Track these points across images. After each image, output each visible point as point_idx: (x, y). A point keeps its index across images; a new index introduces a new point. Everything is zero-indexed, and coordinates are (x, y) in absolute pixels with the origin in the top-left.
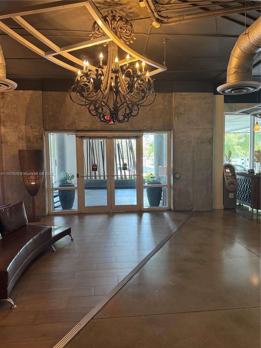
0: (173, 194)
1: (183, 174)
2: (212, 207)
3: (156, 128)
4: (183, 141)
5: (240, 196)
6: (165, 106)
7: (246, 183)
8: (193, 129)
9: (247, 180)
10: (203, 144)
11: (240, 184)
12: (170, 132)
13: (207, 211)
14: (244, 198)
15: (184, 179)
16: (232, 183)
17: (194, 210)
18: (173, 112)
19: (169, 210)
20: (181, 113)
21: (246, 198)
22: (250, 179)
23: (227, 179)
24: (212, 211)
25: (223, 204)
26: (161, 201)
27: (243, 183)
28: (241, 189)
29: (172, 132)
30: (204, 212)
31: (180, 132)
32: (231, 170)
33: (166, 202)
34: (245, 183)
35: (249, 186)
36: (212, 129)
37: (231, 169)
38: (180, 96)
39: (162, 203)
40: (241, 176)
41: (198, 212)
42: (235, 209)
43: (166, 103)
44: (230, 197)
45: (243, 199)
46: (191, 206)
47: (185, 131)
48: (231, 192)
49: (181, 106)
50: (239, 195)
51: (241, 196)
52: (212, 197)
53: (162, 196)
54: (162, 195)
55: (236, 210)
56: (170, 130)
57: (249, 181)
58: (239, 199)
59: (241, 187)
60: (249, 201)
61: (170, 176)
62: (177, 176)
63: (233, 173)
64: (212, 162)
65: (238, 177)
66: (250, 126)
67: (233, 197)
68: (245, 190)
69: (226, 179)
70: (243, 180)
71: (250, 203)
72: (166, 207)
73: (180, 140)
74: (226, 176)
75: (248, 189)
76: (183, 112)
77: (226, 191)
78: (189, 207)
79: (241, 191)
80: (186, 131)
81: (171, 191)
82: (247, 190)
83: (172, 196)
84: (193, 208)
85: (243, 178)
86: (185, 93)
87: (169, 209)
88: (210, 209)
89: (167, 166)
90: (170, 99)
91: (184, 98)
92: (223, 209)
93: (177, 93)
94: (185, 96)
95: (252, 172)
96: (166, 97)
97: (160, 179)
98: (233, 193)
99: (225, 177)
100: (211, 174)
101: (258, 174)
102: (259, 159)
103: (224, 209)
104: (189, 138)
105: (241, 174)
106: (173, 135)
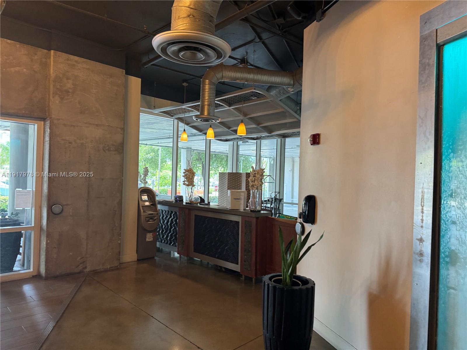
0: (47, 244)
1: (67, 205)
2: (119, 260)
3: (12, 111)
4: (70, 143)
5: (161, 236)
6: (34, 71)
7: (171, 217)
8: (90, 124)
9: (172, 212)
10: (107, 151)
11: (161, 217)
12: (42, 122)
13: (111, 270)
14: (167, 240)
15: (71, 214)
16: (151, 217)
17: (88, 270)
18: (52, 87)
19: (36, 278)
20: (67, 92)
21: (170, 239)
22: (177, 210)
23: (144, 212)
24: (120, 267)
25: (137, 253)
26: (19, 257)
27: (167, 217)
28: (162, 226)
29: (48, 123)
30: (106, 271)
31: (65, 125)
32: (150, 198)
33: (29, 261)
34: (169, 217)
35: (176, 221)
36: (123, 129)
37: (149, 195)
38: (65, 60)
39: (20, 260)
40: (164, 206)
41: (95, 272)
42: (154, 257)
43: (36, 67)
44: (147, 240)
45: (165, 241)
46: (81, 263)
47: (74, 126)
48: (150, 232)
49: (68, 79)
50: (159, 234)
51: (163, 237)
52: (120, 243)
53: (21, 247)
54: (21, 245)
55: (155, 260)
56: (44, 119)
57: (176, 213)
58: (159, 242)
59: (163, 223)
60: (174, 243)
61: (41, 208)
62: (56, 209)
63: (152, 202)
64: (121, 184)
65: (159, 207)
66: (172, 136)
67: (152, 239)
68: (168, 227)
69: (142, 211)
70: (166, 211)
71: (176, 246)
72: (29, 271)
73: (64, 140)
74: (142, 206)
75: (174, 225)
76: (70, 91)
77: (141, 231)
78: (78, 266)
79: (162, 229)
80: (77, 126)
81: (42, 238)
82: (171, 228)
83: (45, 249)
84: (86, 267)
85: (166, 208)
86: (76, 58)
87: (35, 274)
88: (116, 264)
89: (34, 189)
90: (44, 60)
91: (74, 65)
92: (136, 260)
93: (59, 53)
94: (75, 63)
95: (180, 201)
96: (36, 54)
97: (17, 214)
98: (151, 234)
99: (141, 208)
100: (120, 204)
101: (188, 203)
102: (190, 181)
103: (138, 260)
104: (83, 139)
105: (164, 203)
106: (49, 130)
